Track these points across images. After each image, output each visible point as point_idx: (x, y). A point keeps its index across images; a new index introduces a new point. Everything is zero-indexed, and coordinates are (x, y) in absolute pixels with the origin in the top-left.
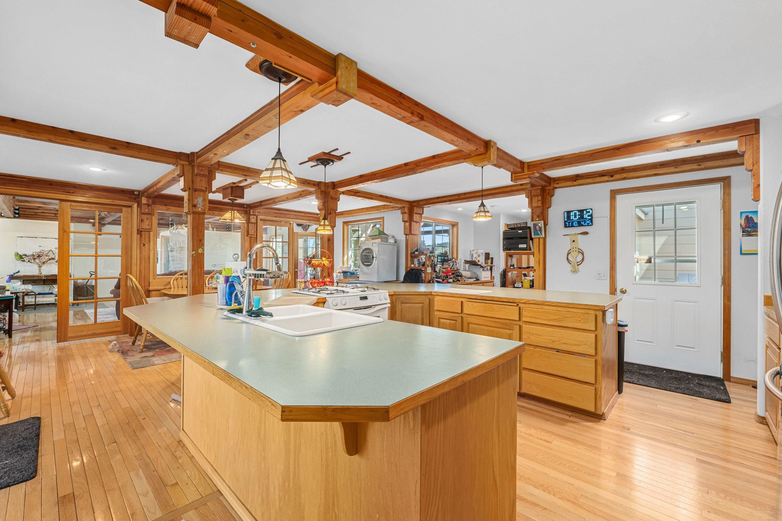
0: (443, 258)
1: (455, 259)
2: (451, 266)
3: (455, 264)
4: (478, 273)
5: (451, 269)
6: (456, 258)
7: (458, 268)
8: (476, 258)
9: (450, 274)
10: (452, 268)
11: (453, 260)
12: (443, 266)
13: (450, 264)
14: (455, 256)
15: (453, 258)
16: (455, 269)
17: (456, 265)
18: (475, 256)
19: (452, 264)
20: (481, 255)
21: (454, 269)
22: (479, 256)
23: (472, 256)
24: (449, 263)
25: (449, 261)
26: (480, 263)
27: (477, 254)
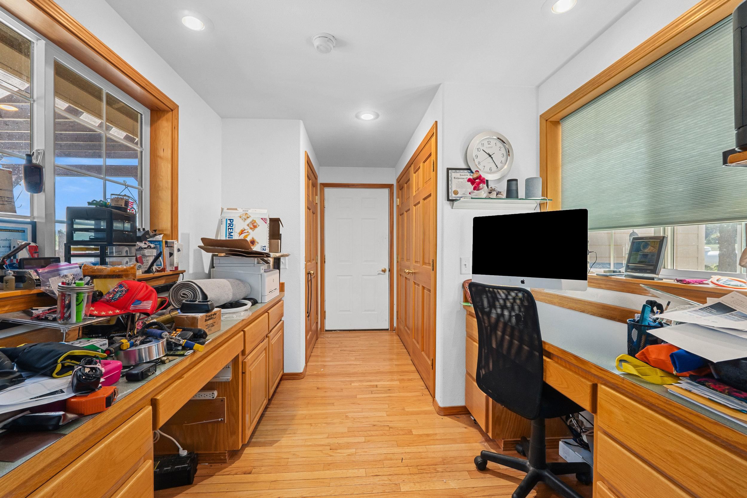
0: (103, 225)
1: (165, 235)
2: (151, 259)
3: (166, 251)
4: (253, 281)
5: (149, 271)
6: (169, 232)
7: (177, 268)
8: (242, 232)
9: (148, 305)
10: (154, 268)
11: (159, 238)
12: (103, 262)
13: (147, 252)
14: (165, 223)
15: (156, 232)
16: (168, 271)
17: (171, 254)
18: (239, 225)
19: (155, 253)
20: (260, 222)
21: (164, 270)
22: (255, 227)
23: (231, 224)
24: (141, 249)
25: (140, 239)
26: (256, 248)
27: (249, 221)
